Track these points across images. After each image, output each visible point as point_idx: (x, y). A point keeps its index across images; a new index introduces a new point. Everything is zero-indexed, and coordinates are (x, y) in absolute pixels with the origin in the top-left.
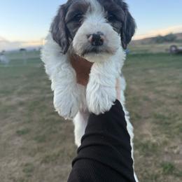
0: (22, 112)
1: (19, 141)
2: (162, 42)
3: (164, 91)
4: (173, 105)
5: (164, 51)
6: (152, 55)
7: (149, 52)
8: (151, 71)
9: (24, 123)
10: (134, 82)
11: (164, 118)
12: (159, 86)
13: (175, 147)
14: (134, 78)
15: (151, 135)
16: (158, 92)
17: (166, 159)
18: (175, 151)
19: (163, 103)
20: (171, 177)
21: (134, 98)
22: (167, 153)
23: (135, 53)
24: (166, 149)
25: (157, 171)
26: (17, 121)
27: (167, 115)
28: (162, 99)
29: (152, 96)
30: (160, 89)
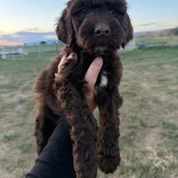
0: (19, 112)
1: (3, 149)
6: (170, 47)
9: (16, 126)
10: (145, 80)
12: (173, 84)
15: (155, 153)
16: (171, 93)
21: (142, 100)
23: (151, 45)
26: (10, 122)
29: (163, 97)
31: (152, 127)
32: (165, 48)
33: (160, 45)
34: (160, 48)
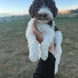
2: (73, 13)
3: (73, 30)
4: (76, 34)
5: (74, 17)
6: (69, 18)
7: (67, 17)
8: (68, 24)
11: (73, 38)
12: (72, 29)
13: (76, 44)
14: (62, 26)
17: (73, 46)
18: (76, 45)
19: (73, 34)
20: (74, 50)
22: (73, 45)
24: (73, 44)
25: (70, 49)
27: (74, 37)
28: (72, 32)
29: (69, 32)
30: (72, 30)
31: (67, 38)
32: (67, 18)
33: (65, 17)
34: (65, 18)
